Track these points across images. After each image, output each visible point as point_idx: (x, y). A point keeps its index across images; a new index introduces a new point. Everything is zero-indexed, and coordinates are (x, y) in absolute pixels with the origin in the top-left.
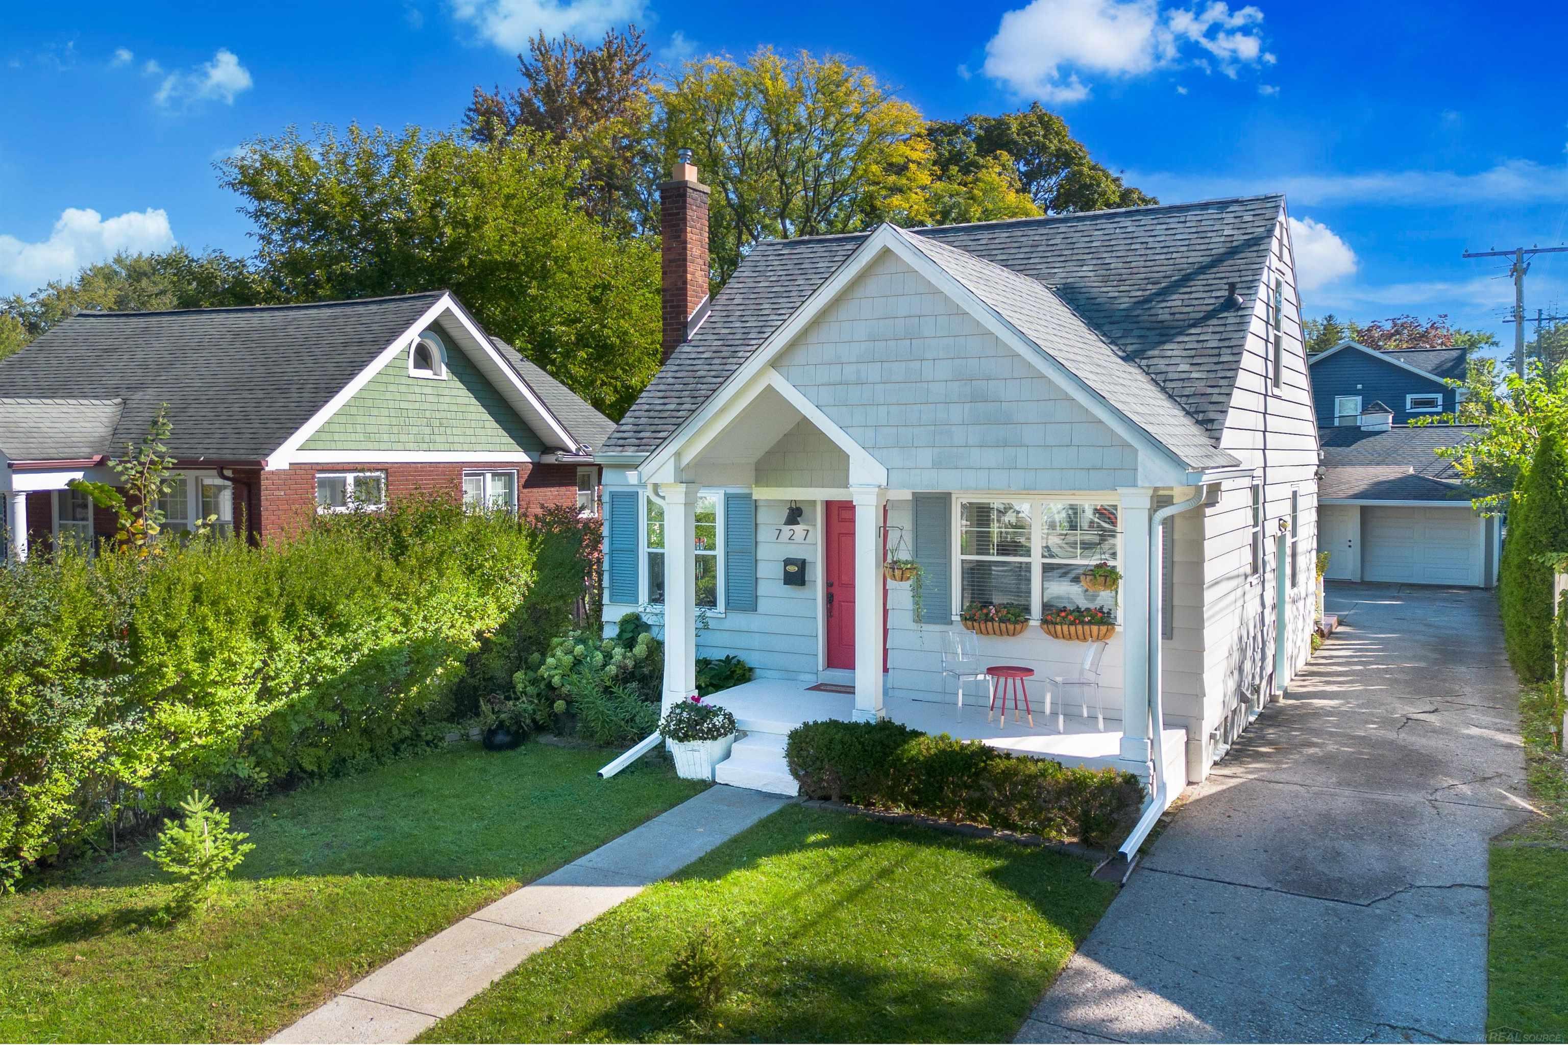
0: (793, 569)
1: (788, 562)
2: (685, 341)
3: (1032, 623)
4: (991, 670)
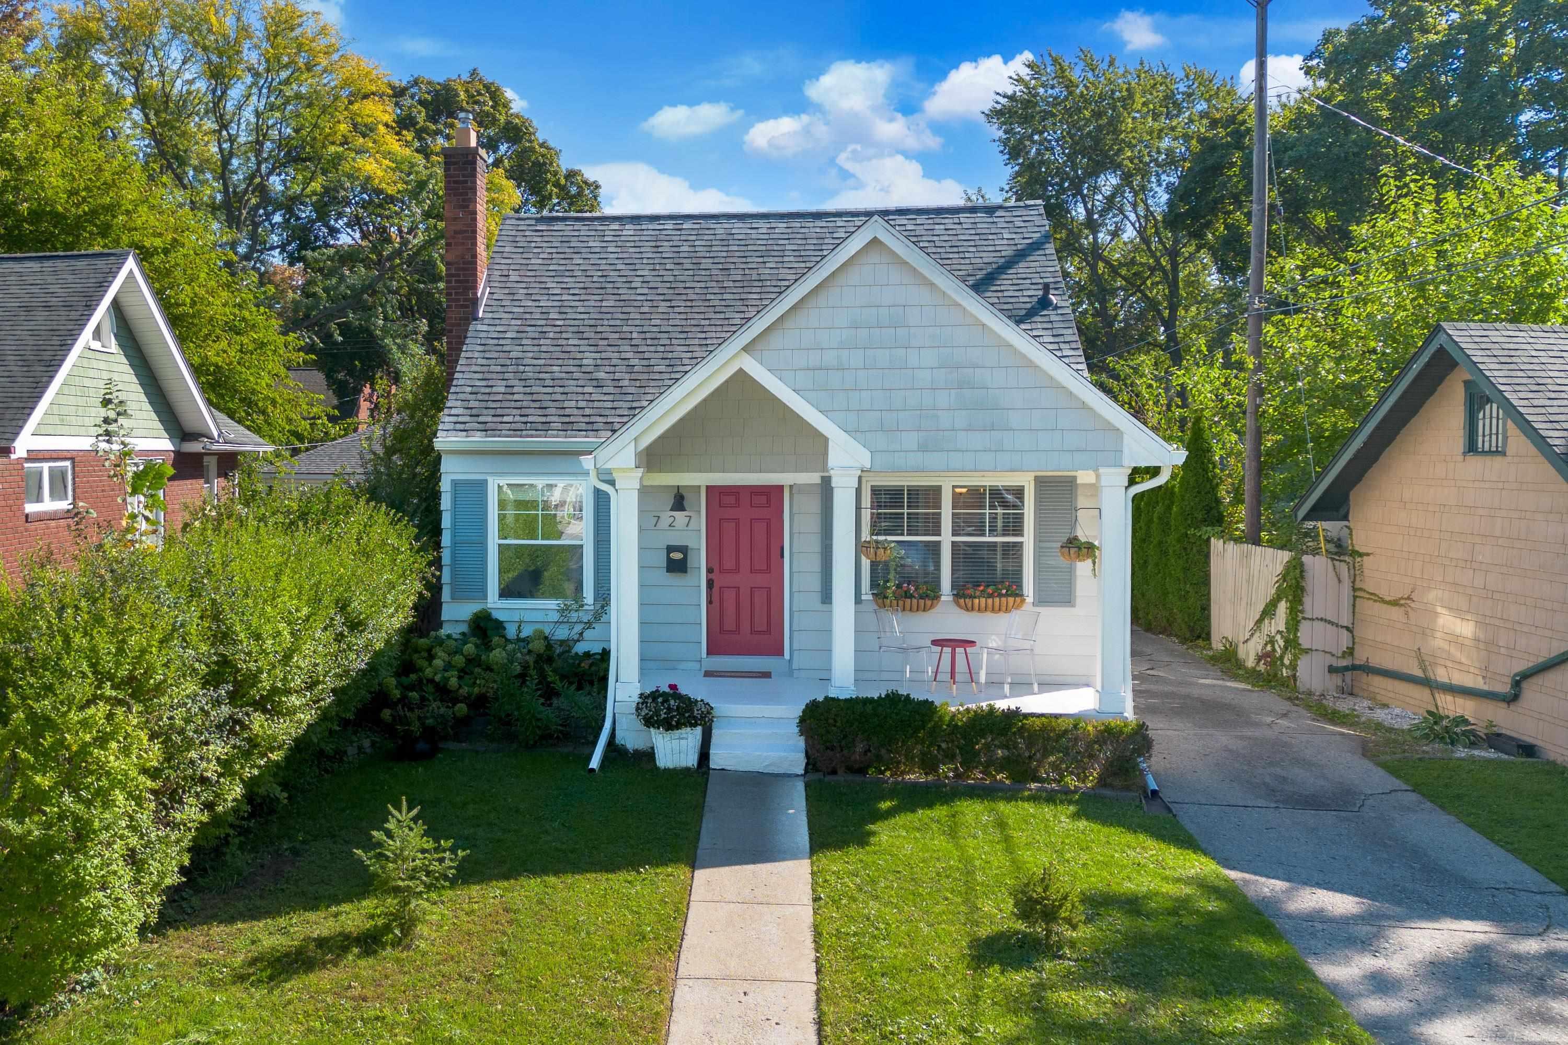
0: (677, 556)
1: (670, 549)
2: (476, 319)
3: (943, 598)
4: (935, 642)
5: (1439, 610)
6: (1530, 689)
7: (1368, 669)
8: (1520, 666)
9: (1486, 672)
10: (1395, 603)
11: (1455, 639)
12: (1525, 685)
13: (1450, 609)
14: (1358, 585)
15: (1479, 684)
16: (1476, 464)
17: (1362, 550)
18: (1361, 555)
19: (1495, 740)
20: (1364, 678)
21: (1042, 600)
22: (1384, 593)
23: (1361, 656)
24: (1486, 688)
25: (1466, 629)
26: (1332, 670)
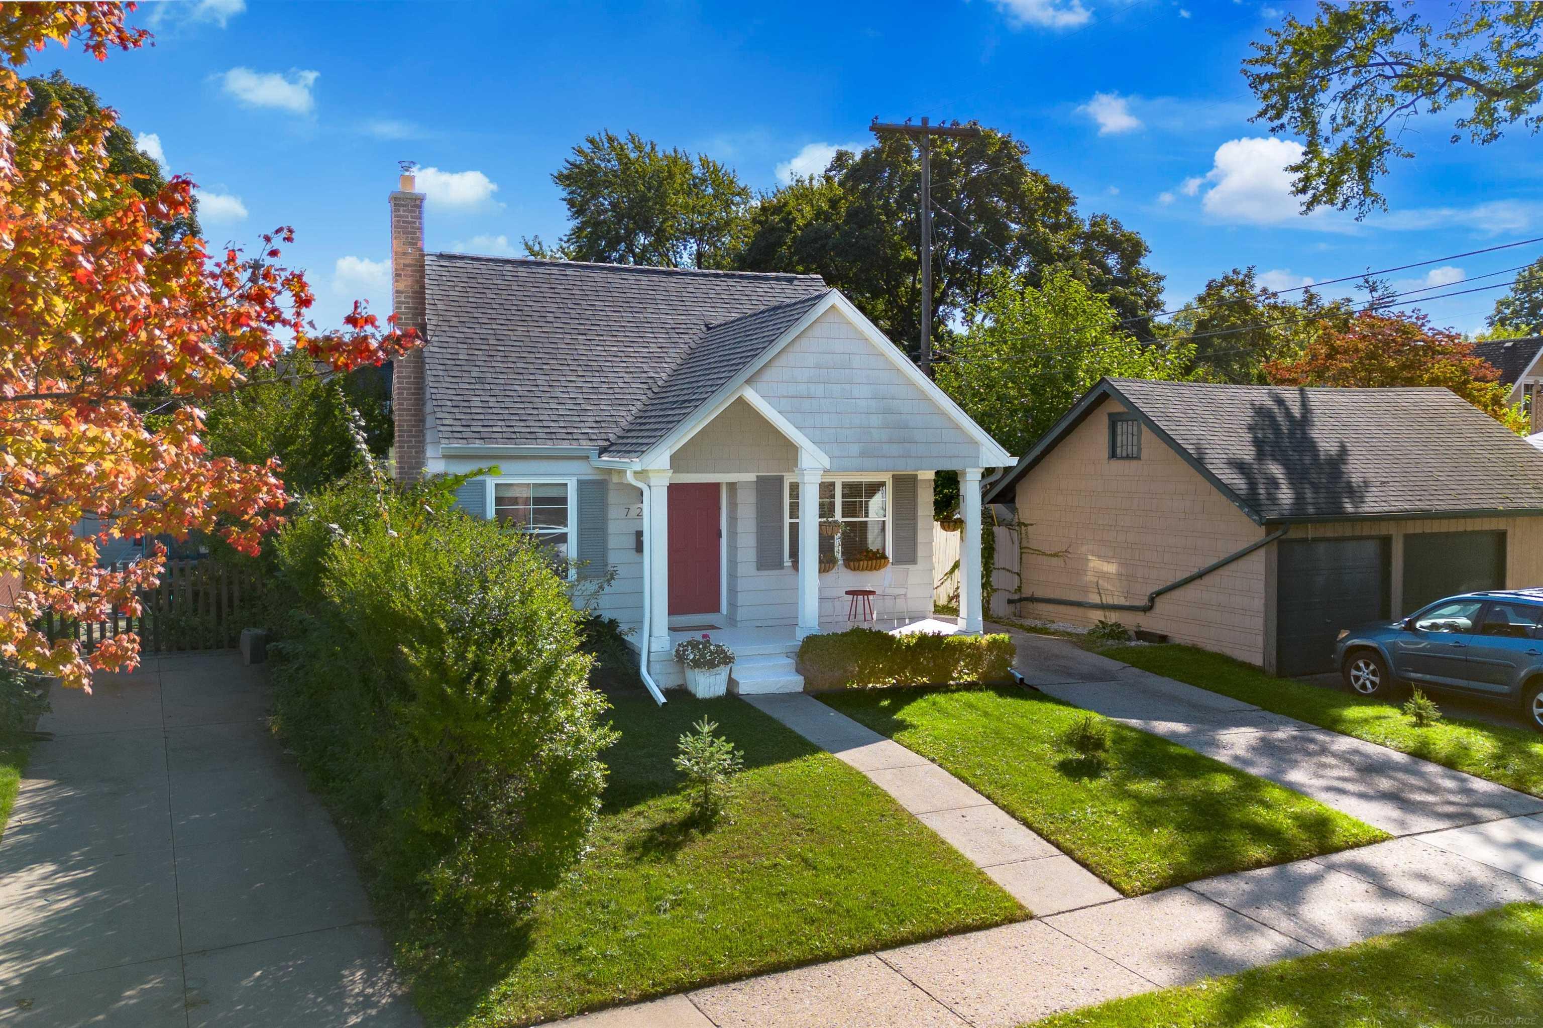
1: (638, 534)
3: (839, 562)
4: (848, 593)
5: (1090, 557)
6: (1160, 603)
7: (1033, 599)
8: (1156, 588)
9: (1127, 595)
10: (1055, 555)
11: (1104, 575)
12: (1157, 600)
13: (1099, 557)
14: (1024, 544)
15: (1122, 602)
16: (1116, 465)
17: (1026, 522)
18: (1026, 525)
19: (1141, 635)
20: (1030, 606)
21: (898, 561)
22: (1046, 549)
23: (1027, 592)
24: (1128, 604)
25: (1111, 568)
26: (1010, 602)
